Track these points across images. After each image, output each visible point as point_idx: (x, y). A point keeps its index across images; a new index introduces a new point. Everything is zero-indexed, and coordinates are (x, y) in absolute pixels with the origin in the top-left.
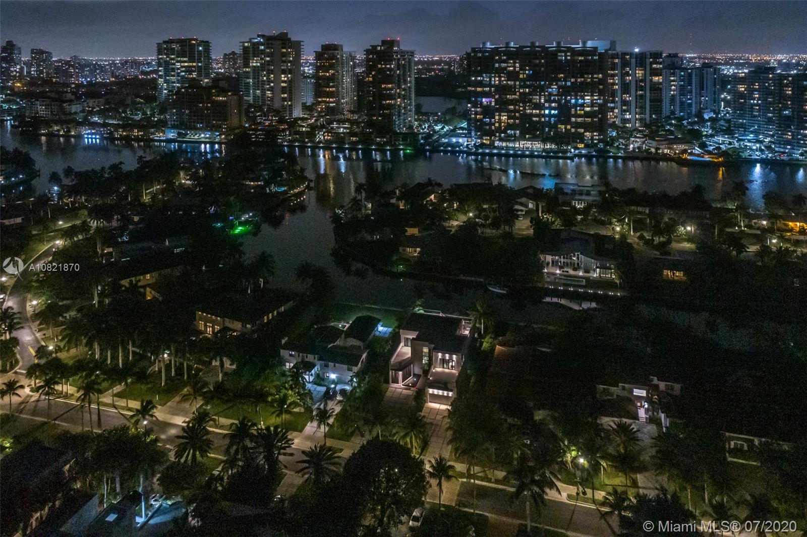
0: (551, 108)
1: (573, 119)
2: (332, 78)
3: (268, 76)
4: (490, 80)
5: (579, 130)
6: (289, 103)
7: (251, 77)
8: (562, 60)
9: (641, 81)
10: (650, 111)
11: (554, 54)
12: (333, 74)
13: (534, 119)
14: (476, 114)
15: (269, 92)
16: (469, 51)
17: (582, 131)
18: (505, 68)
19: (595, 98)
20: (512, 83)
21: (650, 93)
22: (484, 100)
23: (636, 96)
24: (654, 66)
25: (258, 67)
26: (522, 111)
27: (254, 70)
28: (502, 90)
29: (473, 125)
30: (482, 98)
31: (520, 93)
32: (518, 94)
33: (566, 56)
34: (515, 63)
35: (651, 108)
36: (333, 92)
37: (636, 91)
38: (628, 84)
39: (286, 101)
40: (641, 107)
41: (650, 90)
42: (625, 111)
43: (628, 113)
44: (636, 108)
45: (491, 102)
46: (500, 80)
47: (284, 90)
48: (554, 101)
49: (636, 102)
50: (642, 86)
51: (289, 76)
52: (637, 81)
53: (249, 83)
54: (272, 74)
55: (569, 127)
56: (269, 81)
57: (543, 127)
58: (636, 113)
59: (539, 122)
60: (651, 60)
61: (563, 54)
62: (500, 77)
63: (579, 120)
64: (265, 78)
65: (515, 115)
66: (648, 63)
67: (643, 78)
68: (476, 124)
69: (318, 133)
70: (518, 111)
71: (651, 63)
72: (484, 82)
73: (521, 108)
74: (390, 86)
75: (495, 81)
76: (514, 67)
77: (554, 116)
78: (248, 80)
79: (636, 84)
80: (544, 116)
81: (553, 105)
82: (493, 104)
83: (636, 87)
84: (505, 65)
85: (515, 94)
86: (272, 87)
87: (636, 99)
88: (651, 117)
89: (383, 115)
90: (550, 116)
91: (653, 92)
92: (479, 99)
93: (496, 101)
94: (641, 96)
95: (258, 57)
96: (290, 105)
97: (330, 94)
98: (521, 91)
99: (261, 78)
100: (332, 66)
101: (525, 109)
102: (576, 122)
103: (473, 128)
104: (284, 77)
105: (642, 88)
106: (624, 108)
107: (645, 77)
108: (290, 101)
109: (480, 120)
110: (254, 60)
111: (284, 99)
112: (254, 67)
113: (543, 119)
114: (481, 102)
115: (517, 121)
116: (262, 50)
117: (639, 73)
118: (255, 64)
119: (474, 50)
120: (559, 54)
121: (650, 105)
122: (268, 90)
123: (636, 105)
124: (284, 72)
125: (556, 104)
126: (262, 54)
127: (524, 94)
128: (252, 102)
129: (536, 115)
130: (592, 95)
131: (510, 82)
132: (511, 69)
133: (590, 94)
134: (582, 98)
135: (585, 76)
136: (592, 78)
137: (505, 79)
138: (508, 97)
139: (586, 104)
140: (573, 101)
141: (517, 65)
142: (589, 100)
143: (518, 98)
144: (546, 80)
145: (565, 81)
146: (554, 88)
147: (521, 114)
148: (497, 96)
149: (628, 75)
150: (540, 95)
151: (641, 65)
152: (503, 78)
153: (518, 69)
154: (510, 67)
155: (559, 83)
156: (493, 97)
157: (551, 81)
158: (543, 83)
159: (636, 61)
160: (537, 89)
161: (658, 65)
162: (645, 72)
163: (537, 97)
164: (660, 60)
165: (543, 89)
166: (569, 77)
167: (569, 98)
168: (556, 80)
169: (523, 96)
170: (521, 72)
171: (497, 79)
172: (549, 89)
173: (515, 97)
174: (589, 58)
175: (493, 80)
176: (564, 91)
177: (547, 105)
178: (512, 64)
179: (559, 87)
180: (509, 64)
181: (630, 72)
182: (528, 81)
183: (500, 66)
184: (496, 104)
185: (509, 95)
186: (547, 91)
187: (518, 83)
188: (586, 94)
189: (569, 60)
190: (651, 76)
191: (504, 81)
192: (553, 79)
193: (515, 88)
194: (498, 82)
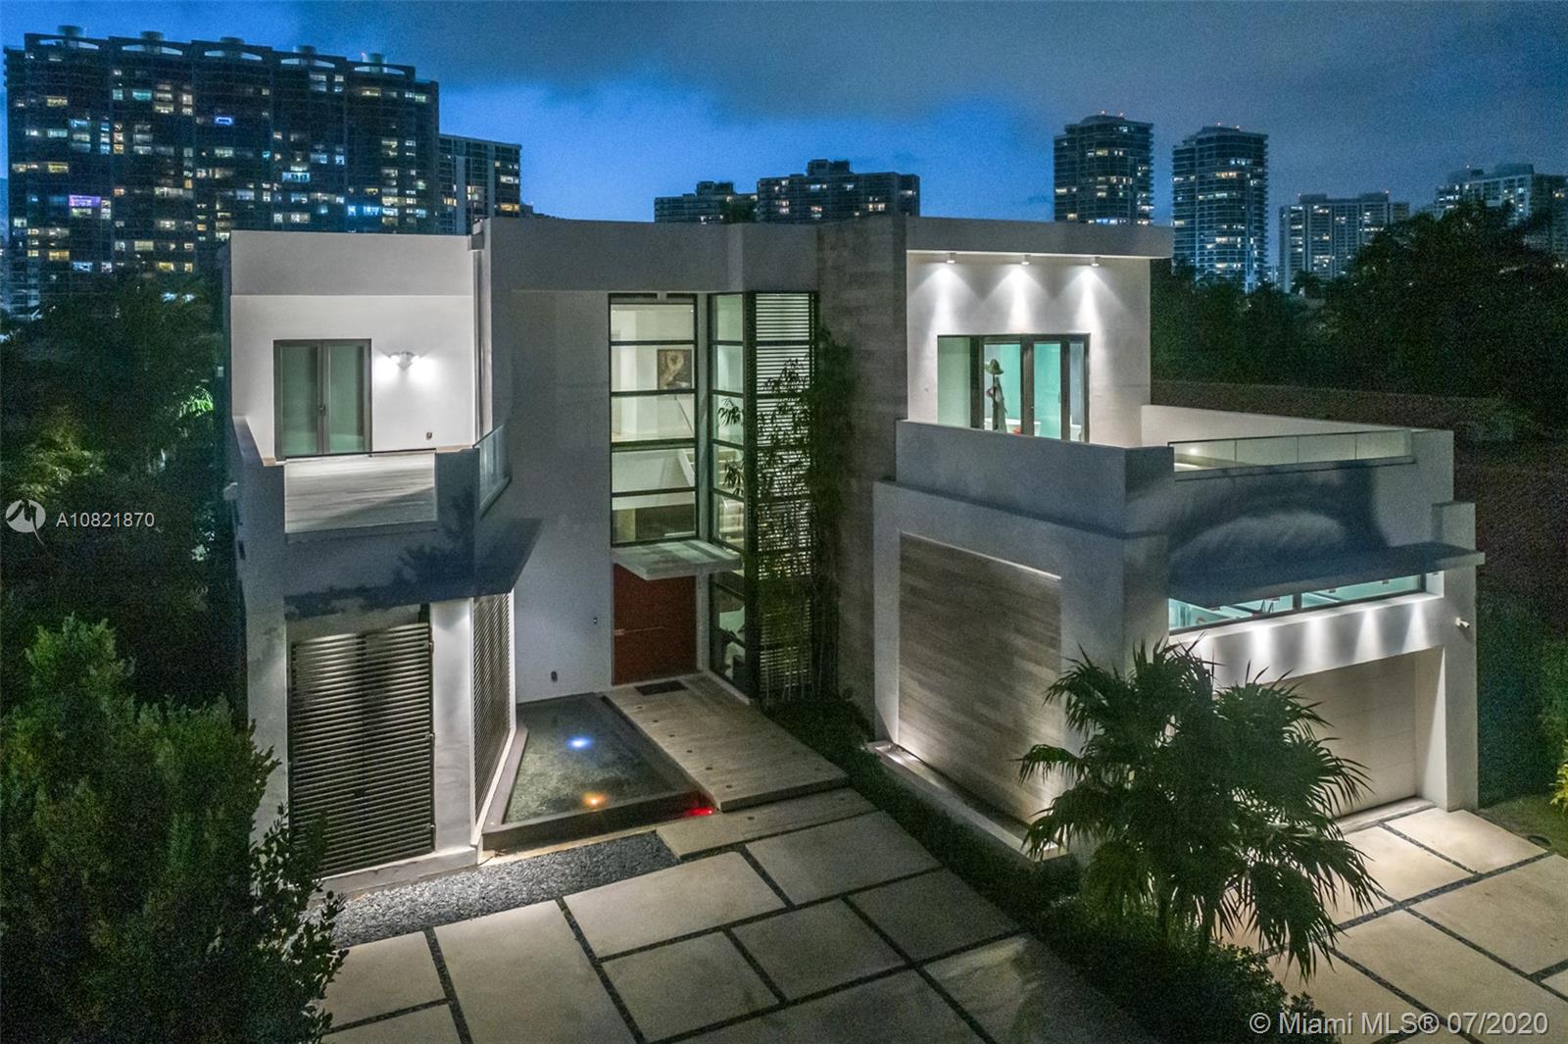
4: (96, 141)
8: (320, 95)
9: (477, 211)
11: (298, 76)
14: (46, 245)
18: (147, 105)
19: (410, 201)
20: (171, 150)
22: (74, 201)
24: (504, 179)
26: (201, 233)
28: (144, 171)
29: (34, 282)
30: (66, 193)
31: (198, 183)
32: (189, 184)
33: (330, 84)
34: (177, 91)
38: (450, 214)
45: (96, 209)
46: (129, 142)
48: (299, 207)
52: (468, 211)
60: (498, 164)
61: (324, 78)
62: (128, 132)
65: (180, 247)
66: (491, 173)
67: (482, 206)
68: (45, 279)
70: (192, 236)
71: (498, 172)
72: (73, 145)
73: (201, 228)
75: (112, 144)
76: (177, 102)
79: (468, 218)
81: (299, 219)
82: (106, 213)
84: (148, 95)
85: (181, 186)
92: (57, 200)
93: (117, 203)
98: (202, 174)
101: (212, 228)
103: (35, 293)
107: (486, 205)
109: (60, 267)
114: (65, 209)
115: (188, 266)
117: (473, 194)
120: (311, 77)
125: (306, 217)
127: (209, 182)
130: (401, 194)
131: (163, 149)
132: (165, 110)
133: (396, 191)
134: (376, 200)
135: (384, 142)
136: (401, 148)
137: (146, 137)
138: (158, 191)
139: (385, 216)
140: (352, 210)
141: (186, 98)
142: (392, 206)
143: (190, 195)
144: (278, 147)
145: (331, 153)
146: (299, 172)
147: (199, 246)
148: (120, 191)
149: (450, 195)
150: (259, 190)
151: (476, 174)
152: (139, 137)
153: (188, 111)
154: (161, 101)
155: (313, 156)
156: (106, 193)
157: (289, 152)
158: (267, 155)
159: (467, 161)
160: (247, 171)
161: (511, 178)
162: (486, 191)
163: (250, 195)
164: (516, 167)
165: (268, 172)
166: (340, 142)
167: (340, 200)
168: (304, 148)
169: (206, 189)
170: (198, 121)
171: (120, 137)
172: (284, 174)
173: (181, 192)
174: (395, 94)
175: (107, 140)
176: (324, 178)
177: (278, 217)
178: (169, 96)
179: (315, 168)
180: (159, 95)
181: (455, 187)
182: (222, 145)
183: (128, 97)
184: (116, 216)
185: (162, 186)
186: (278, 179)
187: (188, 152)
188: (384, 190)
189: (339, 97)
190: (498, 201)
191: (144, 143)
192: (298, 146)
193: (179, 168)
194: (121, 148)
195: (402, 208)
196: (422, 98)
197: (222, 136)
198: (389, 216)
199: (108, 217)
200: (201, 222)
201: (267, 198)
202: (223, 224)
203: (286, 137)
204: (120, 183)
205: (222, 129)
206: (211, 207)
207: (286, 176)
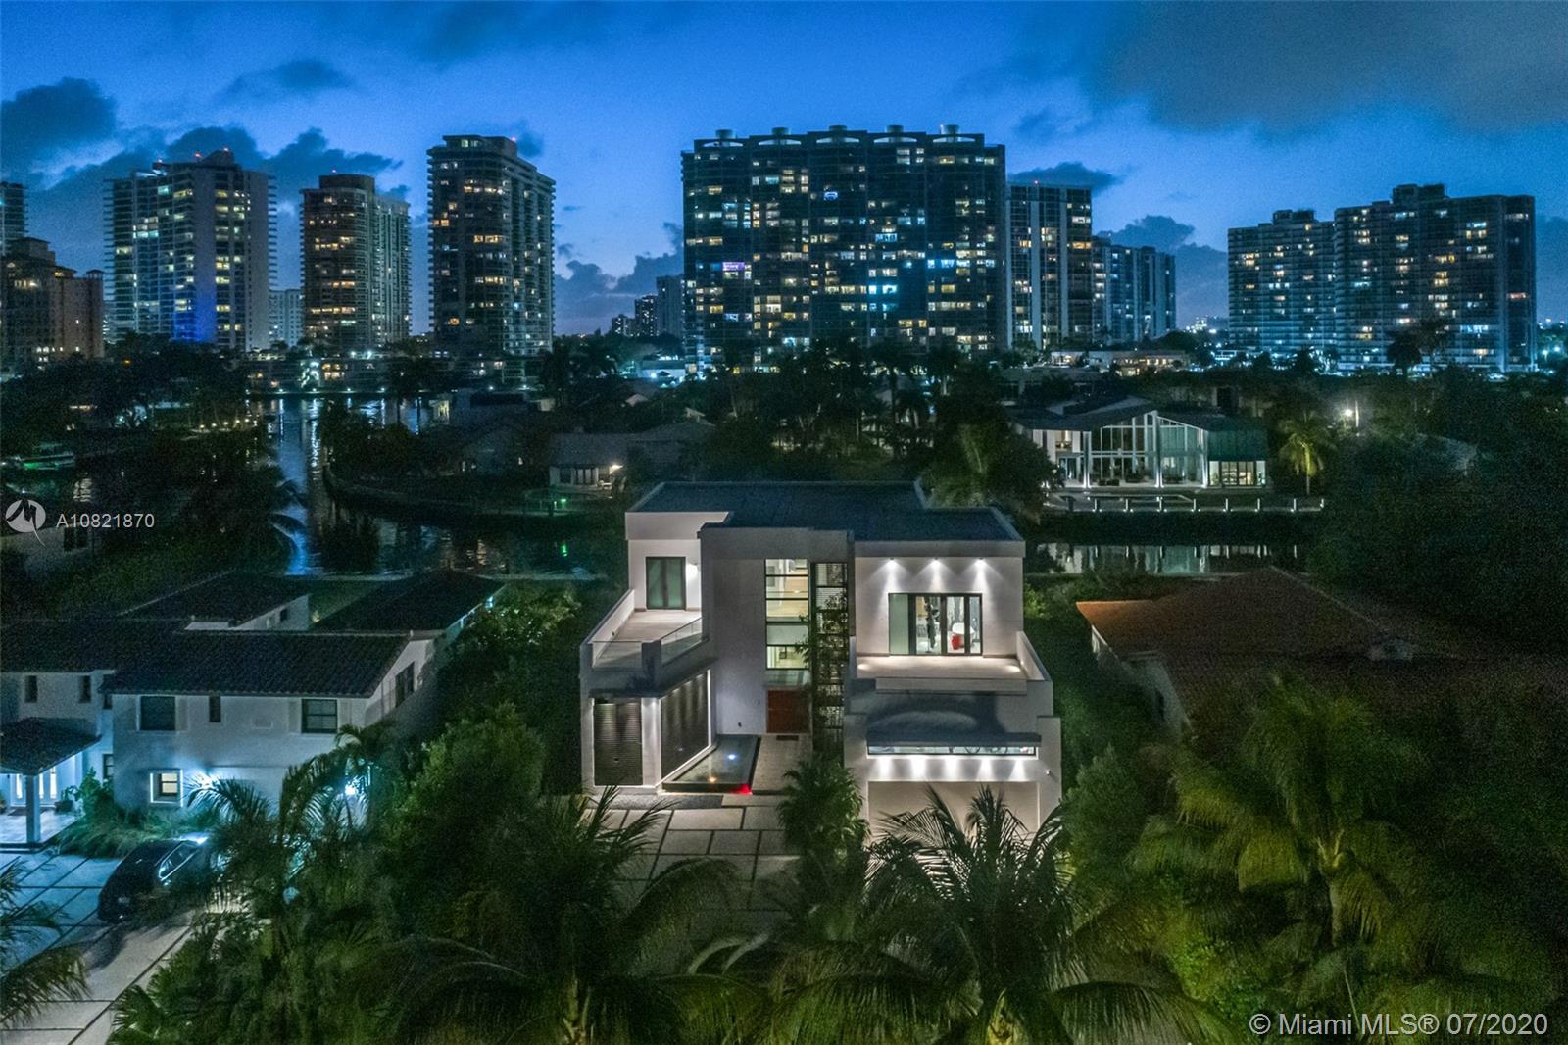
0: (881, 280)
1: (932, 306)
2: (346, 257)
3: (180, 260)
4: (741, 218)
5: (944, 330)
6: (237, 328)
7: (135, 267)
8: (905, 166)
9: (1052, 251)
10: (1070, 318)
11: (889, 151)
12: (349, 247)
13: (846, 307)
14: (708, 300)
15: (183, 302)
16: (691, 149)
17: (952, 331)
18: (776, 187)
19: (980, 253)
20: (793, 222)
21: (1070, 279)
22: (726, 266)
23: (1042, 283)
24: (1076, 219)
25: (154, 240)
26: (815, 288)
27: (142, 249)
28: (774, 240)
29: (700, 329)
30: (721, 260)
31: (812, 247)
32: (806, 249)
33: (913, 156)
34: (797, 174)
35: (1070, 311)
36: (350, 290)
37: (1042, 271)
38: (1025, 256)
39: (227, 322)
40: (1052, 309)
41: (1069, 272)
42: (1019, 317)
43: (1026, 322)
44: (1043, 310)
45: (741, 271)
46: (763, 218)
47: (222, 293)
48: (889, 263)
49: (1043, 297)
50: (1052, 263)
51: (237, 259)
52: (1042, 251)
53: (129, 284)
54: (191, 252)
55: (922, 323)
56: (182, 272)
57: (865, 324)
58: (1043, 323)
59: (856, 314)
60: (1070, 206)
61: (908, 152)
62: (763, 209)
63: (945, 305)
64: (172, 267)
65: (800, 300)
66: (1064, 217)
67: (1055, 245)
68: (707, 327)
69: (307, 366)
70: (807, 290)
71: (1070, 213)
72: (725, 223)
73: (814, 284)
74: (494, 239)
75: (752, 220)
76: (797, 183)
77: (888, 298)
78: (128, 277)
79: (1042, 258)
80: (867, 298)
81: (887, 272)
82: (748, 275)
83: (1042, 264)
84: (777, 179)
85: (798, 249)
86: (190, 287)
87: (1042, 290)
88: (1071, 330)
89: (478, 314)
90: (880, 298)
91: (1074, 275)
92: (714, 266)
93: (756, 266)
94: (1052, 283)
95: (154, 214)
96: (238, 333)
97: (345, 297)
98: (814, 240)
99: (160, 267)
100: (346, 227)
101: (822, 284)
102: (939, 311)
103: (701, 338)
104: (224, 262)
105: (1053, 268)
106: (1019, 309)
107: (1059, 245)
108: (238, 322)
109: (717, 317)
110: (142, 223)
111: (223, 318)
112: (143, 241)
113: (864, 307)
114: (720, 273)
115: (806, 314)
116: (164, 197)
117: (1047, 235)
118: (145, 235)
119: (699, 144)
120: (899, 151)
121: (1070, 305)
122: (181, 295)
123: (1043, 304)
124: (222, 248)
125: (895, 271)
126: (164, 205)
127: (820, 246)
128: (137, 329)
129: (848, 298)
130: (973, 248)
131: (787, 221)
132: (789, 190)
133: (968, 244)
134: (952, 254)
135: (958, 203)
136: (973, 206)
137: (776, 213)
138: (783, 256)
139: (958, 267)
140: (931, 263)
141: (804, 179)
142: (965, 258)
143: (806, 257)
144: (871, 214)
145: (914, 215)
146: (889, 232)
147: (813, 298)
148: (757, 257)
149: (1026, 238)
150: (857, 250)
151: (1050, 217)
152: (770, 213)
153: (805, 189)
154: (786, 184)
155: (900, 219)
156: (748, 259)
157: (881, 215)
158: (863, 221)
159: (1041, 206)
160: (849, 236)
161: (1083, 218)
162: (1059, 231)
163: (850, 255)
164: (1088, 207)
165: (863, 235)
166: (921, 205)
167: (922, 255)
168: (893, 213)
169: (818, 252)
170: (813, 196)
171: (757, 214)
172: (877, 236)
173: (800, 255)
174: (967, 161)
175: (748, 217)
176: (911, 238)
177: (873, 273)
178: (792, 178)
179: (901, 229)
180: (785, 179)
181: (1030, 230)
182: (830, 215)
183: (762, 182)
184: (755, 276)
185: (786, 251)
186: (872, 241)
187: (805, 223)
188: (958, 245)
189: (921, 166)
190: (1070, 240)
191: (774, 218)
192: (887, 211)
193: (799, 235)
194: (758, 222)
195: (973, 260)
196: (991, 161)
197: (830, 208)
198: (962, 267)
199: (749, 277)
200: (814, 279)
201: (863, 257)
202: (831, 280)
203: (878, 205)
204: (757, 251)
205: (831, 202)
206: (822, 266)
207: (879, 237)
